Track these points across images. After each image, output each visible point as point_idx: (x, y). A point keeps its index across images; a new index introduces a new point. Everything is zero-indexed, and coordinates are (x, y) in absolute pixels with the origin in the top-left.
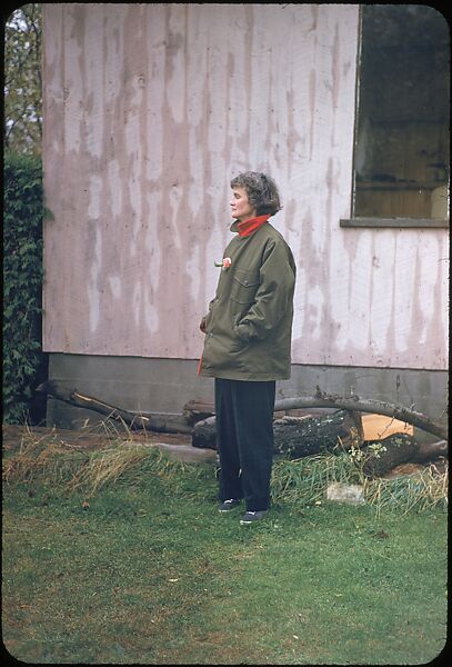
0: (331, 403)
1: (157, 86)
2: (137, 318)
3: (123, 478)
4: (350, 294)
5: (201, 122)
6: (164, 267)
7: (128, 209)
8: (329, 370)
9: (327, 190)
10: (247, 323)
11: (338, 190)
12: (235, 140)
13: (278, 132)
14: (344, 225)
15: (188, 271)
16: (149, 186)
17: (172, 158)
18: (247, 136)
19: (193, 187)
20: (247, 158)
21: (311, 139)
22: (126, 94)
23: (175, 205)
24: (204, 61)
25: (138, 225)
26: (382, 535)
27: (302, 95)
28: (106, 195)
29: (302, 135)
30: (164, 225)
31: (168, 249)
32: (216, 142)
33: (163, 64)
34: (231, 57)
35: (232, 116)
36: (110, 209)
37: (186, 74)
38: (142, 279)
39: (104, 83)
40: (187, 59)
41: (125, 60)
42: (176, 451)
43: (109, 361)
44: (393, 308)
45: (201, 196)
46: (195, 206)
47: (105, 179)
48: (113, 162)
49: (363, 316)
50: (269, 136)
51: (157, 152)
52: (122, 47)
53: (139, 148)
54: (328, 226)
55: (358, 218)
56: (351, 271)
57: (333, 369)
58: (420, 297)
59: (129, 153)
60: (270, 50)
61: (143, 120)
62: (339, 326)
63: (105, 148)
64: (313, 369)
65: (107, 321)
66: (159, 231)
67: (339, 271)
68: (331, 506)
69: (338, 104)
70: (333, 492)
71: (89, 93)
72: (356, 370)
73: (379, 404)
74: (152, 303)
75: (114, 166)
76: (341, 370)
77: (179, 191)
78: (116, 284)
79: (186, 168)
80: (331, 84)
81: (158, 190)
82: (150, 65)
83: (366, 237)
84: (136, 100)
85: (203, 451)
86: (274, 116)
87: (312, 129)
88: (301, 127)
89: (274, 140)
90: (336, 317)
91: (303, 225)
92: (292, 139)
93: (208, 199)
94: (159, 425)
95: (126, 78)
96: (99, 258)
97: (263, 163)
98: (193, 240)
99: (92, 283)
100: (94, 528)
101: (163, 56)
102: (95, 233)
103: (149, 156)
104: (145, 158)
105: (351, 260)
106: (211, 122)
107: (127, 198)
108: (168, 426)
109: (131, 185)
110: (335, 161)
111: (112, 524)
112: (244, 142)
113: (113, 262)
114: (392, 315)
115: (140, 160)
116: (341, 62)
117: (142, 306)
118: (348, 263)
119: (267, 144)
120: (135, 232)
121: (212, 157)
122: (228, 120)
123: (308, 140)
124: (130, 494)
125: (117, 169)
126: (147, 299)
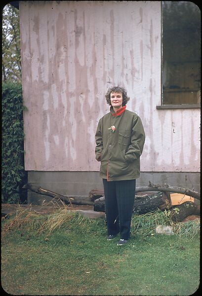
0: (156, 189)
1: (72, 50)
2: (67, 153)
3: (63, 226)
4: (162, 140)
5: (92, 65)
6: (78, 130)
7: (61, 105)
8: (154, 174)
9: (150, 93)
10: (132, 153)
11: (155, 93)
12: (107, 73)
13: (127, 68)
14: (158, 108)
15: (89, 132)
16: (70, 95)
17: (80, 81)
18: (113, 71)
19: (90, 94)
20: (113, 80)
21: (142, 71)
22: (58, 54)
23: (82, 102)
24: (93, 39)
25: (66, 112)
26: (182, 249)
27: (137, 51)
28: (51, 99)
29: (138, 69)
30: (77, 112)
31: (79, 122)
32: (99, 74)
33: (74, 40)
34: (104, 36)
35: (106, 62)
36: (53, 107)
37: (85, 44)
38: (68, 136)
39: (48, 50)
40: (85, 38)
41: (57, 39)
43: (55, 174)
44: (182, 145)
45: (93, 97)
46: (91, 102)
47: (50, 93)
49: (169, 149)
50: (123, 70)
51: (73, 79)
52: (56, 34)
53: (65, 78)
54: (151, 109)
55: (164, 105)
56: (162, 129)
57: (156, 173)
59: (61, 80)
60: (122, 33)
61: (66, 65)
62: (158, 154)
63: (50, 79)
64: (147, 174)
65: (53, 156)
66: (75, 114)
67: (157, 129)
68: (158, 236)
69: (153, 55)
70: (158, 229)
71: (42, 54)
72: (167, 173)
74: (73, 146)
75: (54, 86)
76: (160, 174)
77: (84, 96)
78: (57, 139)
79: (86, 86)
80: (150, 46)
81: (74, 96)
82: (69, 41)
83: (168, 113)
84: (63, 57)
85: (99, 213)
86: (125, 61)
87: (142, 66)
88: (137, 66)
89: (125, 72)
90: (156, 150)
91: (140, 109)
92: (133, 71)
93: (97, 99)
94: (78, 202)
95: (58, 47)
96: (49, 128)
97: (120, 82)
98: (90, 118)
99: (46, 139)
100: (51, 250)
101: (74, 37)
102: (47, 116)
103: (70, 82)
104: (68, 82)
105: (162, 124)
106: (97, 64)
107: (60, 100)
108: (83, 202)
109: (62, 95)
110: (153, 80)
111: (59, 248)
112: (112, 73)
113: (55, 129)
114: (182, 148)
115: (65, 84)
116: (154, 36)
117: (69, 148)
118: (161, 126)
119: (122, 74)
120: (64, 116)
121: (98, 80)
122: (104, 64)
123: (140, 72)
124: (67, 234)
125: (55, 87)
126: (71, 144)
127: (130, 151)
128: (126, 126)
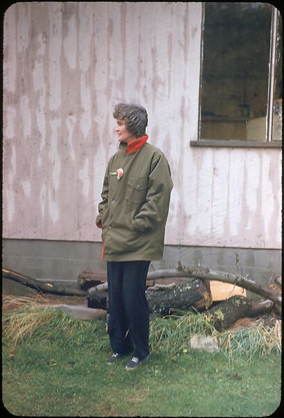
0: (189, 274)
1: (56, 42)
2: (43, 210)
3: (37, 334)
5: (90, 69)
6: (63, 174)
7: (36, 132)
8: (183, 249)
9: (181, 120)
10: (143, 217)
11: (188, 119)
12: (114, 82)
13: (145, 77)
14: (194, 145)
15: (81, 177)
16: (50, 115)
17: (68, 94)
18: (123, 79)
19: (84, 116)
20: (123, 95)
22: (33, 46)
23: (71, 129)
24: (91, 25)
25: (43, 143)
26: (237, 378)
27: (163, 50)
28: (19, 120)
29: (162, 80)
30: (63, 144)
31: (65, 161)
32: (101, 84)
33: (61, 25)
34: (111, 21)
35: (112, 65)
36: (22, 134)
37: (78, 34)
38: (46, 183)
39: (16, 38)
40: (78, 23)
41: (32, 21)
42: (75, 310)
43: (22, 243)
44: (228, 204)
45: (90, 122)
46: (86, 129)
47: (18, 109)
48: (23, 97)
49: (207, 209)
50: (138, 80)
51: (57, 90)
52: (29, 12)
53: (44, 86)
54: (182, 146)
55: (202, 140)
56: (198, 178)
57: (185, 248)
58: (247, 197)
59: (36, 90)
60: (139, 17)
61: (46, 66)
62: (190, 217)
63: (18, 86)
64: (171, 248)
65: (20, 213)
66: (59, 148)
67: (189, 178)
68: (194, 353)
69: (189, 58)
70: (195, 342)
72: (202, 249)
73: (224, 274)
74: (54, 200)
75: (25, 100)
76: (192, 249)
77: (74, 118)
78: (27, 186)
79: (79, 102)
80: (184, 43)
81: (58, 118)
82: (51, 26)
83: (208, 154)
84: (41, 51)
85: (94, 310)
86: (143, 66)
87: (169, 75)
88: (161, 74)
89: (143, 82)
90: (188, 210)
91: (164, 144)
92: (155, 83)
93: (95, 125)
94: (60, 290)
95: (33, 35)
96: (14, 168)
97: (134, 99)
98: (84, 154)
99: (9, 186)
100: (17, 377)
101: (61, 19)
102: (11, 149)
103: (51, 93)
104: (48, 94)
105: (198, 171)
106: (97, 68)
107: (34, 123)
108: (67, 290)
109: (37, 114)
110: (186, 98)
111: (31, 374)
112: (121, 83)
113: (25, 170)
114: (228, 209)
115: (44, 96)
116: (190, 28)
117: (47, 202)
118: (196, 173)
119: (138, 86)
120: (41, 148)
121: (98, 94)
122: (109, 67)
123: (167, 82)
124: (44, 347)
125: (27, 101)
126: (50, 197)
127: (142, 213)
128: (140, 170)
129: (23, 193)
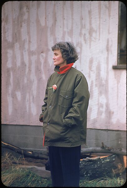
0: (109, 151)
2: (28, 108)
4: (117, 99)
5: (53, 25)
7: (23, 63)
8: (109, 132)
9: (107, 53)
11: (111, 52)
12: (67, 32)
13: (85, 28)
14: (115, 68)
16: (31, 53)
17: (41, 41)
19: (50, 53)
21: (99, 31)
22: (21, 14)
23: (42, 61)
25: (27, 70)
27: (95, 11)
28: (14, 57)
29: (95, 29)
30: (38, 70)
31: (40, 80)
32: (59, 34)
35: (65, 22)
36: (16, 64)
37: (46, 5)
38: (29, 93)
39: (12, 10)
43: (17, 127)
47: (13, 51)
48: (16, 44)
50: (81, 30)
51: (34, 38)
53: (27, 37)
54: (108, 68)
55: (121, 65)
56: (118, 89)
57: (111, 132)
59: (23, 39)
61: (28, 25)
62: (113, 113)
63: (13, 38)
64: (102, 131)
65: (15, 110)
66: (36, 72)
67: (112, 88)
69: (111, 14)
71: (6, 15)
72: (121, 132)
74: (33, 102)
75: (17, 45)
76: (114, 132)
77: (44, 55)
78: (19, 95)
79: (46, 45)
80: (108, 6)
81: (35, 55)
84: (25, 17)
86: (83, 21)
87: (100, 26)
88: (94, 26)
89: (83, 32)
90: (112, 108)
91: (97, 68)
92: (91, 31)
95: (21, 8)
96: (12, 84)
97: (79, 42)
99: (9, 94)
102: (10, 74)
103: (31, 41)
104: (30, 42)
105: (118, 83)
106: (57, 25)
107: (22, 59)
109: (24, 53)
110: (110, 40)
112: (71, 33)
113: (17, 85)
115: (27, 43)
117: (30, 103)
118: (116, 85)
119: (80, 34)
120: (26, 73)
121: (57, 40)
122: (63, 23)
123: (98, 31)
125: (18, 46)
126: (31, 100)
127: (69, 115)
128: (68, 85)
129: (17, 99)
